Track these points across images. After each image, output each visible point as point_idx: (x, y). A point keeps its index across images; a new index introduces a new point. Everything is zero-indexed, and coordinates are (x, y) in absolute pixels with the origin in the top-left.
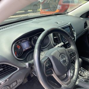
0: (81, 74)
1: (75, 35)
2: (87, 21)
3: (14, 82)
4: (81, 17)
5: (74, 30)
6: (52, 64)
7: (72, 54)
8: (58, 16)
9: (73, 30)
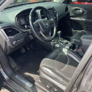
0: (61, 42)
1: (57, 16)
2: (68, 6)
3: (19, 39)
4: (63, 3)
5: (56, 12)
6: (39, 26)
7: (51, 23)
8: (45, 2)
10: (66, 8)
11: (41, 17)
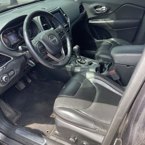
0: (81, 62)
1: (68, 21)
5: (66, 15)
9: (64, 15)
10: (80, 7)
11: (43, 26)
